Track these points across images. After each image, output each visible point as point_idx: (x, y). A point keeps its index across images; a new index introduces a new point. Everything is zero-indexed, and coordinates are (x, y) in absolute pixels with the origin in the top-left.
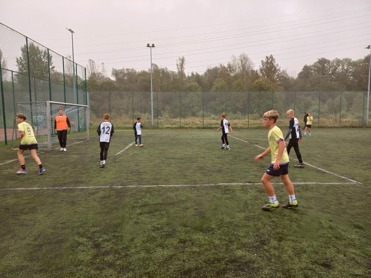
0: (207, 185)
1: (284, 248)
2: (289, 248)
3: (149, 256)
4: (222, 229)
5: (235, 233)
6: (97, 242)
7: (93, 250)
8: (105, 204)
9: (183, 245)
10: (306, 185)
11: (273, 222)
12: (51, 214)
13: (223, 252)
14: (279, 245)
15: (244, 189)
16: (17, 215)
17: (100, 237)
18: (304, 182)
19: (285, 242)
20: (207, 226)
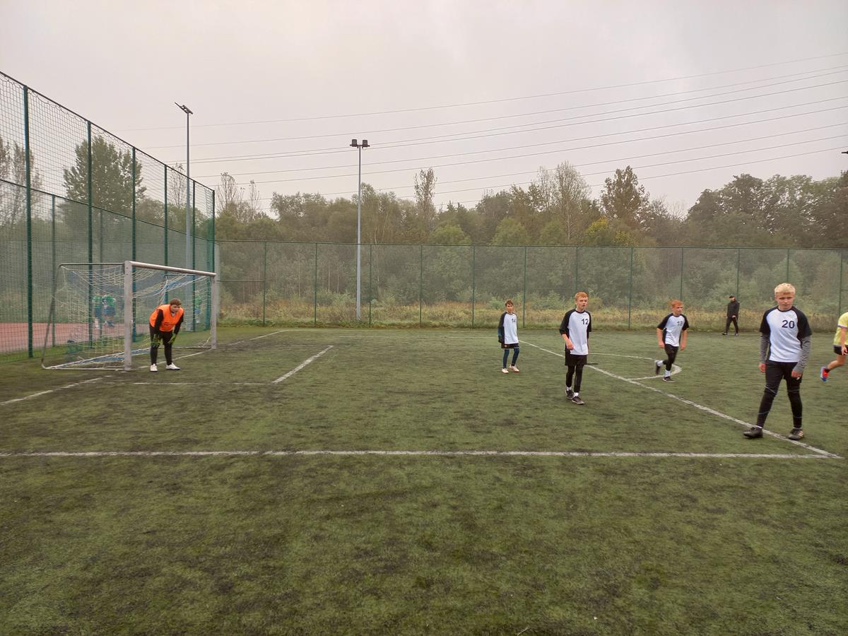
0: (479, 453)
1: (663, 605)
2: (676, 606)
3: (345, 616)
4: (517, 558)
5: (548, 567)
6: (224, 580)
7: (216, 598)
8: (245, 491)
9: (424, 591)
10: (712, 460)
11: (636, 542)
12: (123, 510)
13: (519, 610)
14: (651, 597)
15: (566, 466)
16: (49, 512)
17: (234, 569)
18: (708, 453)
19: (667, 590)
20: (482, 548)
